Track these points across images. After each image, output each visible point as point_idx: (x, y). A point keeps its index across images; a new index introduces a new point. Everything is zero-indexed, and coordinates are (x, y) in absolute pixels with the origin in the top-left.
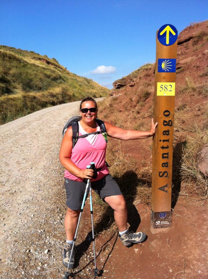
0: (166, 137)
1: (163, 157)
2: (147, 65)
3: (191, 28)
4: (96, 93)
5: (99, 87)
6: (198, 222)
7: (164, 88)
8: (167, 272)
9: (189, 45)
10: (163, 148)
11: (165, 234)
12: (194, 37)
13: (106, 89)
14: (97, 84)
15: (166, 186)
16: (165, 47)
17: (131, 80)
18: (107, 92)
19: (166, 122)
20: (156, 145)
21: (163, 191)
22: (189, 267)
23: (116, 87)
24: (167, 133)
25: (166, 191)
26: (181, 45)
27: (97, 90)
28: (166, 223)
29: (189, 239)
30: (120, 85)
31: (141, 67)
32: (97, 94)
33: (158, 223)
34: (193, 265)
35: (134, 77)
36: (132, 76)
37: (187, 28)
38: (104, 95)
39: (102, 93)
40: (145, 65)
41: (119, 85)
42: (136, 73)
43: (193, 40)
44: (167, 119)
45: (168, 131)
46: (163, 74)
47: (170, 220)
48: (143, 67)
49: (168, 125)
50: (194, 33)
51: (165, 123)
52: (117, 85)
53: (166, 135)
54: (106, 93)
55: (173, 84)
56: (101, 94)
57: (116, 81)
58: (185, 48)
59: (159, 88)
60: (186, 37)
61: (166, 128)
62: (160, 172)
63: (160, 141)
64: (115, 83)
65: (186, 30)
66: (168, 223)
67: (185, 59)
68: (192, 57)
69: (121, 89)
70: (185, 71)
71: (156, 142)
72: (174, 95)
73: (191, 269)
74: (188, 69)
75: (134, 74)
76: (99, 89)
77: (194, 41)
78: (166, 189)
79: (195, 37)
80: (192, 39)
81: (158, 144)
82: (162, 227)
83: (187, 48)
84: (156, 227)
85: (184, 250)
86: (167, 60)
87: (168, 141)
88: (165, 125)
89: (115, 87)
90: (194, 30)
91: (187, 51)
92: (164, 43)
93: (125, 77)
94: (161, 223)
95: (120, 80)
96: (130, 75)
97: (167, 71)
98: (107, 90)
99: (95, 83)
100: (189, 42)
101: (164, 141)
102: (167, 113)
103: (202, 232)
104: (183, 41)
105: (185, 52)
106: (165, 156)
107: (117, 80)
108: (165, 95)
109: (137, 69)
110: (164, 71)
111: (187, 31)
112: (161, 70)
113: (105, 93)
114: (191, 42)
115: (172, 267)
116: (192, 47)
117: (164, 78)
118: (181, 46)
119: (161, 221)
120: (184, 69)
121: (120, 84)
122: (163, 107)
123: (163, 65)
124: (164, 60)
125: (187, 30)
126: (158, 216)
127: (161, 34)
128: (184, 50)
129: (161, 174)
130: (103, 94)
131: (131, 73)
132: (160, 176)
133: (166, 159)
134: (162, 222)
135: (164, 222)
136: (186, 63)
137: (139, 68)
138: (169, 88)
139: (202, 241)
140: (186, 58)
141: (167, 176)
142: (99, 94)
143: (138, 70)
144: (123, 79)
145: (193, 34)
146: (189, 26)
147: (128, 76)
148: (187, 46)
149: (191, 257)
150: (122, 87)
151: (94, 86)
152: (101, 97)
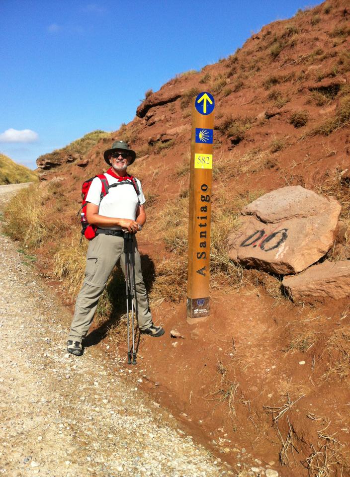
0: (203, 214)
1: (201, 236)
2: (96, 133)
3: (176, 82)
4: (8, 174)
5: (12, 165)
6: (237, 306)
7: (202, 160)
8: (217, 351)
9: (176, 107)
10: (201, 225)
11: (204, 323)
12: (182, 95)
13: (25, 169)
14: (7, 159)
15: (204, 269)
16: (202, 116)
17: (71, 156)
18: (27, 175)
19: (204, 197)
20: (194, 223)
21: (201, 275)
22: (238, 342)
23: (43, 167)
24: (205, 209)
25: (204, 275)
26: (164, 106)
27: (9, 169)
28: (204, 311)
29: (232, 321)
30: (49, 164)
31: (87, 135)
32: (11, 176)
33: (196, 311)
34: (242, 340)
35: (75, 151)
36: (72, 150)
37: (172, 81)
38: (23, 179)
39: (18, 175)
40: (93, 133)
41: (47, 163)
42: (78, 144)
43: (182, 101)
44: (205, 194)
45: (206, 207)
46: (201, 145)
47: (208, 308)
48: (89, 135)
49: (206, 200)
50: (183, 90)
51: (203, 199)
52: (44, 163)
53: (203, 212)
54: (27, 177)
55: (211, 156)
56: (18, 177)
57: (42, 156)
58: (170, 112)
59: (196, 160)
60: (171, 95)
61: (204, 204)
62: (198, 253)
63: (198, 218)
64: (40, 160)
65: (169, 83)
66: (207, 311)
67: (175, 129)
68: (184, 125)
69: (52, 170)
70: (177, 145)
71: (194, 219)
72: (211, 168)
73: (241, 343)
74: (181, 142)
75: (75, 146)
76: (13, 169)
77: (184, 102)
78: (204, 272)
79: (184, 96)
80: (179, 99)
81: (196, 221)
82: (200, 316)
83: (173, 111)
84: (195, 316)
85: (230, 330)
86: (205, 130)
87: (205, 218)
88: (203, 201)
89: (40, 166)
90: (182, 85)
91: (173, 116)
92: (201, 111)
93: (58, 151)
94: (199, 312)
95: (49, 154)
96: (67, 147)
97: (205, 142)
98: (27, 170)
99: (5, 157)
100: (176, 102)
101: (202, 218)
102: (205, 188)
103: (244, 314)
104: (167, 99)
105: (171, 117)
106: (203, 234)
107: (45, 154)
108: (203, 168)
109: (79, 139)
110: (201, 142)
111: (172, 86)
112: (198, 140)
113: (25, 176)
114: (178, 103)
115: (221, 346)
116: (181, 110)
117: (202, 149)
118: (165, 109)
119: (200, 308)
120: (174, 143)
121: (49, 161)
122: (200, 181)
123: (201, 136)
124: (201, 130)
125: (171, 84)
126: (196, 303)
127: (199, 101)
128: (168, 113)
129: (199, 256)
130: (21, 177)
131: (69, 144)
132: (198, 258)
133: (204, 238)
134: (200, 310)
135: (202, 310)
136: (177, 134)
137: (82, 137)
138: (206, 160)
139: (245, 321)
140: (175, 126)
141: (205, 257)
142: (14, 177)
143: (82, 141)
144: (55, 154)
145: (181, 91)
146: (174, 78)
147: (64, 149)
148: (173, 108)
149: (239, 334)
150: (54, 167)
151: (4, 162)
152: (18, 182)
